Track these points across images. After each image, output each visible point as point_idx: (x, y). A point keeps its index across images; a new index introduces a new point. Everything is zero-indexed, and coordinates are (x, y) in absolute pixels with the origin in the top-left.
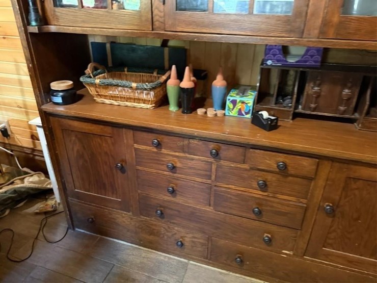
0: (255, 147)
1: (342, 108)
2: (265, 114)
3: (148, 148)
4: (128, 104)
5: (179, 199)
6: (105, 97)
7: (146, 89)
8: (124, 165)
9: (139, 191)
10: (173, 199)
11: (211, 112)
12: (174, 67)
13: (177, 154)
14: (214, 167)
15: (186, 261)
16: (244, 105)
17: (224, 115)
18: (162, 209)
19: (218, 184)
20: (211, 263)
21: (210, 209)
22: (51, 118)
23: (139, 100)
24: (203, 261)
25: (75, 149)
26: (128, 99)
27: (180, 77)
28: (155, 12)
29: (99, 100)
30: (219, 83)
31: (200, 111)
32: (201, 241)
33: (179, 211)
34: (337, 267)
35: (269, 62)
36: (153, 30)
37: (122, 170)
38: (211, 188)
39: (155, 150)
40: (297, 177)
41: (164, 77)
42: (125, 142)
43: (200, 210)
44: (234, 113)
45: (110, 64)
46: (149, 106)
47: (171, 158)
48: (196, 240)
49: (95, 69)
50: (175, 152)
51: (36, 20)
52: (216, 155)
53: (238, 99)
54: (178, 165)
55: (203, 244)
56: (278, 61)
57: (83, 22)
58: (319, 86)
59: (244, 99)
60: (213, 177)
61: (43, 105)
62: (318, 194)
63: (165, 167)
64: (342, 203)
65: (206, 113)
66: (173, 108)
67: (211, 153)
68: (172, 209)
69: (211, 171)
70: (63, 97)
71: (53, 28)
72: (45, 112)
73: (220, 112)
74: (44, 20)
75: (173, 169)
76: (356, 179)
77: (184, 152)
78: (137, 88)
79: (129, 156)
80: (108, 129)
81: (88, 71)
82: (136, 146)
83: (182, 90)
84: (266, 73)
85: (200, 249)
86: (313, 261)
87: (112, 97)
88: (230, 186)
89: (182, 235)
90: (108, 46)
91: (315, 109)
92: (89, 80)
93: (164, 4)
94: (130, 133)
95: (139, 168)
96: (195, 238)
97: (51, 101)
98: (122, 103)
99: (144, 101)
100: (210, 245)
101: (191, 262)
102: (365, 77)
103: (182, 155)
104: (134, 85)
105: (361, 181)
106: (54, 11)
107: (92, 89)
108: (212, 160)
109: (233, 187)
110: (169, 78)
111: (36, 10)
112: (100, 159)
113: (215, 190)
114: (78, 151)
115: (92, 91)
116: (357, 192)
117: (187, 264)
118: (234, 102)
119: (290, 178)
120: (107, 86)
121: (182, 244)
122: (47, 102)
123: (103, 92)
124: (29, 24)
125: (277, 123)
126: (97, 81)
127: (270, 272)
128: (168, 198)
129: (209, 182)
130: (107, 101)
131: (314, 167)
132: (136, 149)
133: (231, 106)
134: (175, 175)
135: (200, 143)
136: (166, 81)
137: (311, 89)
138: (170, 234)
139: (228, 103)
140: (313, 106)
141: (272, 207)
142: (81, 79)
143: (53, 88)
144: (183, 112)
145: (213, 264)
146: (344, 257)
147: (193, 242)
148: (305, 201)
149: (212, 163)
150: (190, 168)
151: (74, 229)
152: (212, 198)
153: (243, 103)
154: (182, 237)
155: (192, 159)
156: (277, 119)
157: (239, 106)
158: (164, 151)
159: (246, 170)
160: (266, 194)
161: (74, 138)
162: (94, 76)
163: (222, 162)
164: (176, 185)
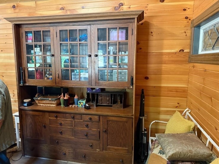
0: (84, 114)
1: (108, 103)
2: (87, 105)
3: (53, 118)
4: (48, 105)
5: (63, 136)
6: (41, 103)
7: (53, 100)
8: (45, 125)
9: (50, 135)
10: (61, 136)
11: (73, 106)
12: (62, 94)
13: (62, 119)
14: (73, 122)
15: (67, 162)
16: (83, 103)
17: (78, 106)
18: (58, 140)
19: (75, 128)
20: (75, 161)
21: (73, 138)
22: (22, 111)
23: (51, 104)
24: (72, 160)
25: (29, 121)
26: (48, 104)
27: (64, 96)
28: (56, 80)
29: (39, 104)
30: (76, 97)
31: (70, 106)
32: (72, 151)
33: (64, 140)
34: (113, 153)
35: (88, 91)
36: (56, 84)
37: (45, 127)
38: (73, 130)
39: (56, 119)
40: (95, 122)
41: (60, 97)
42: (46, 117)
43: (70, 139)
44: (80, 106)
45: (44, 94)
46: (55, 105)
47: (60, 121)
48: (70, 151)
49: (39, 95)
50: (62, 118)
51: (22, 83)
52: (73, 118)
53: (81, 101)
54: (63, 123)
55: (72, 153)
56: (90, 91)
57: (36, 82)
58: (101, 97)
59: (83, 102)
60: (73, 126)
61: (20, 106)
62: (102, 126)
63: (58, 124)
64: (108, 129)
65: (72, 106)
66: (62, 106)
67: (72, 117)
68: (61, 140)
69: (72, 124)
70: (27, 104)
71: (27, 84)
72: (21, 109)
73: (76, 106)
74: (25, 82)
75: (61, 124)
76: (110, 121)
77: (64, 118)
78: (51, 100)
79: (47, 122)
80: (41, 113)
81: (36, 96)
82: (49, 118)
83: (65, 100)
84: (88, 94)
85: (71, 155)
86: (106, 152)
87: (43, 103)
88: (78, 128)
89: (65, 150)
90: (43, 88)
91: (102, 103)
92: (36, 98)
93: (59, 78)
94: (48, 114)
95: (50, 126)
96: (69, 150)
97: (23, 105)
98: (46, 105)
99: (53, 104)
100: (74, 153)
101: (69, 162)
102: (111, 94)
103: (64, 119)
104: (50, 99)
105: (111, 121)
106: (28, 80)
107: (37, 101)
108: (72, 120)
109: (79, 128)
110: (61, 97)
111: (23, 80)
112: (37, 124)
113: (74, 130)
114: (30, 122)
115: (37, 102)
116: (111, 125)
117: (67, 163)
118: (80, 103)
119: (94, 123)
120: (42, 100)
121: (65, 154)
122: (22, 106)
123: (40, 102)
124: (20, 83)
125: (90, 107)
126: (39, 99)
127: (94, 160)
128: (60, 135)
129: (72, 127)
130: (41, 105)
131: (98, 118)
132: (49, 119)
133: (79, 104)
134: (62, 127)
135: (69, 115)
136: (60, 98)
137: (100, 98)
138: (61, 151)
139: (78, 103)
140: (101, 102)
141: (90, 133)
142: (34, 98)
143: (24, 101)
144: (65, 106)
145: (76, 161)
146: (114, 149)
147: (69, 152)
148: (99, 130)
149: (72, 121)
150: (66, 123)
151: (24, 156)
152: (74, 134)
153: (82, 102)
154: (65, 151)
155: (67, 120)
156: (90, 106)
157: (81, 103)
158: (58, 119)
159: (82, 122)
160: (88, 129)
161: (29, 117)
162: (38, 97)
163: (75, 120)
164: (62, 130)
